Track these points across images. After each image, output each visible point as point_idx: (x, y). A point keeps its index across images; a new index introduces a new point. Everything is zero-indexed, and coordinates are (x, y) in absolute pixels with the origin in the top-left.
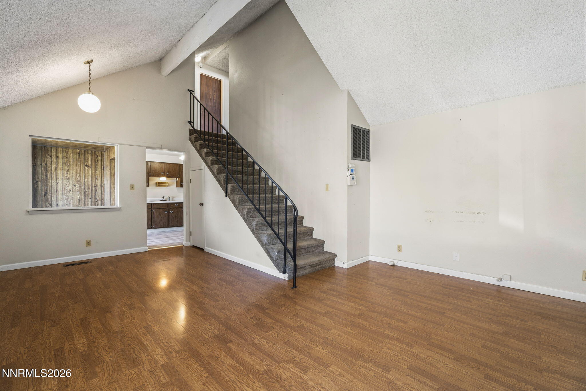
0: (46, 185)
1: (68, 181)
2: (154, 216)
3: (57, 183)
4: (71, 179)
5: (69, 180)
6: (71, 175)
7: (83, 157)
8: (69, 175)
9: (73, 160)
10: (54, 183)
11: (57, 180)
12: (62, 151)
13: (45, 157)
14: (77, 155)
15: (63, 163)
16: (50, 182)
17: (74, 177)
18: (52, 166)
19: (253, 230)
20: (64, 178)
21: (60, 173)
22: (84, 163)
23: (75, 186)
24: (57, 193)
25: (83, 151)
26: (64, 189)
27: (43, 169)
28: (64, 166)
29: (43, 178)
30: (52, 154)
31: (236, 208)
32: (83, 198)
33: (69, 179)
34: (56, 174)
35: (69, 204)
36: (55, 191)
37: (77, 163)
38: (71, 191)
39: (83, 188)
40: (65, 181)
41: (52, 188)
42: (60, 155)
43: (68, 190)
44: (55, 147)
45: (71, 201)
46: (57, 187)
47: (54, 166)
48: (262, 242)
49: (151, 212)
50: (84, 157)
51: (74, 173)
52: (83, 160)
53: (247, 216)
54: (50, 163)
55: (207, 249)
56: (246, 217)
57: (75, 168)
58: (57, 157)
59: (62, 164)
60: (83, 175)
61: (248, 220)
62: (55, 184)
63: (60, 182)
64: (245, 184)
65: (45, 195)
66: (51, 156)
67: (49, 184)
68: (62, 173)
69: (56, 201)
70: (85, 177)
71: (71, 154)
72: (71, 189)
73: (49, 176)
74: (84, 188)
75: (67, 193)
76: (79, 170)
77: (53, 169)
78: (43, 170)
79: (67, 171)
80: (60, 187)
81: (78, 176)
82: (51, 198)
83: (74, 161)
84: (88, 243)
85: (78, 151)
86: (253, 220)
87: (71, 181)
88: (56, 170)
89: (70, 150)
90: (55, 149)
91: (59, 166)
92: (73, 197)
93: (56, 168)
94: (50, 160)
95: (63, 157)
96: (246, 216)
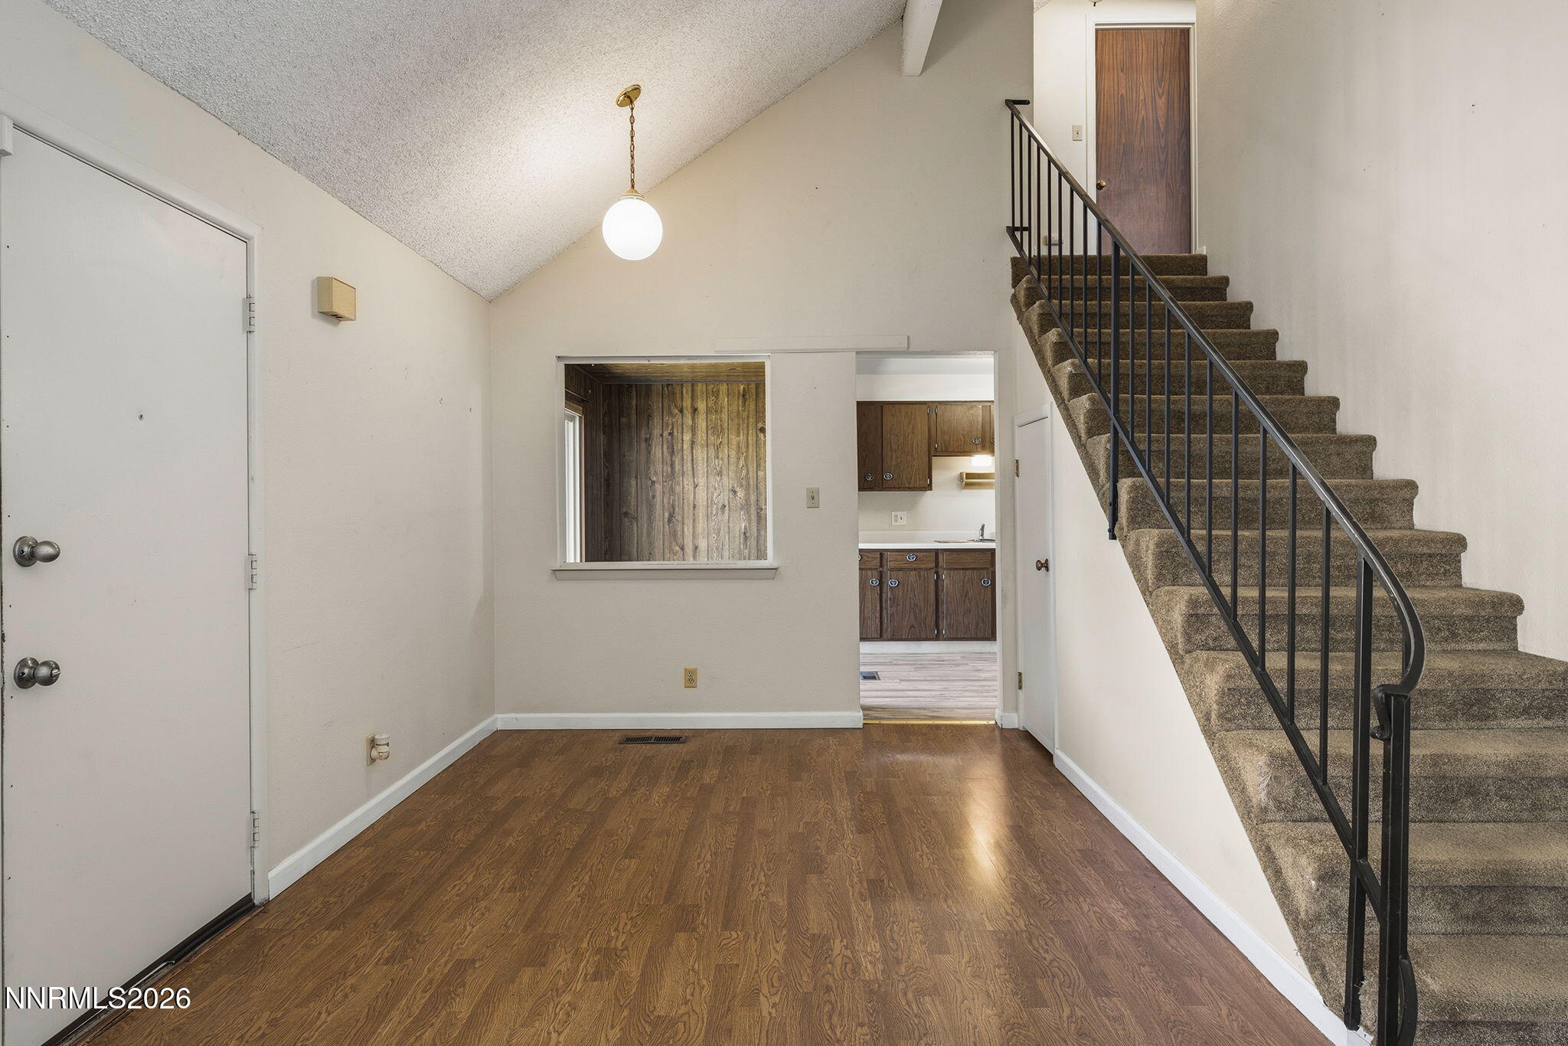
0: (672, 491)
1: (718, 479)
2: (943, 597)
3: (696, 486)
4: (725, 472)
5: (721, 476)
6: (726, 460)
7: (752, 407)
8: (721, 462)
9: (730, 418)
10: (688, 485)
11: (694, 477)
12: (705, 394)
13: (670, 413)
14: (738, 399)
15: (707, 426)
16: (679, 484)
17: (732, 467)
18: (685, 438)
19: (1207, 717)
20: (710, 471)
21: (700, 454)
22: (757, 422)
23: (735, 492)
24: (694, 514)
25: (753, 386)
26: (710, 503)
27: (665, 447)
28: (709, 436)
29: (665, 474)
30: (684, 405)
31: (1143, 593)
32: (754, 529)
33: (720, 474)
34: (692, 460)
35: (721, 546)
36: (692, 508)
37: (739, 425)
38: (727, 507)
39: (753, 498)
40: (712, 479)
41: (683, 499)
42: (701, 406)
43: (720, 505)
44: (690, 384)
45: (727, 537)
46: (694, 498)
47: (687, 437)
48: (1243, 790)
49: (936, 582)
50: (756, 405)
51: (733, 454)
52: (752, 413)
53: (1188, 639)
54: (680, 428)
55: (1064, 761)
56: (1180, 646)
57: (734, 440)
58: (695, 410)
59: (705, 432)
60: (755, 461)
61: (1188, 659)
62: (691, 488)
63: (702, 481)
64: (1224, 474)
65: (670, 520)
66: (681, 411)
67: (678, 489)
68: (705, 456)
69: (694, 537)
70: (758, 466)
71: (726, 400)
72: (726, 503)
73: (677, 467)
74: (757, 500)
75: (716, 515)
76: (743, 445)
77: (685, 446)
78: (665, 451)
79: (718, 448)
80: (702, 495)
81: (742, 462)
82: (683, 528)
83: (732, 420)
84: (691, 679)
85: (742, 387)
86: (1210, 666)
87: (725, 478)
88: (692, 448)
89: (723, 388)
90: (690, 389)
91: (699, 436)
92: (731, 525)
93: (693, 443)
94: (680, 420)
95: (708, 411)
96: (1180, 640)
